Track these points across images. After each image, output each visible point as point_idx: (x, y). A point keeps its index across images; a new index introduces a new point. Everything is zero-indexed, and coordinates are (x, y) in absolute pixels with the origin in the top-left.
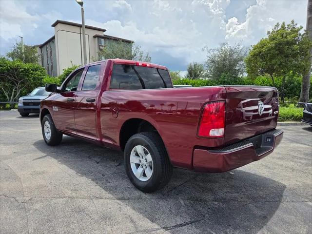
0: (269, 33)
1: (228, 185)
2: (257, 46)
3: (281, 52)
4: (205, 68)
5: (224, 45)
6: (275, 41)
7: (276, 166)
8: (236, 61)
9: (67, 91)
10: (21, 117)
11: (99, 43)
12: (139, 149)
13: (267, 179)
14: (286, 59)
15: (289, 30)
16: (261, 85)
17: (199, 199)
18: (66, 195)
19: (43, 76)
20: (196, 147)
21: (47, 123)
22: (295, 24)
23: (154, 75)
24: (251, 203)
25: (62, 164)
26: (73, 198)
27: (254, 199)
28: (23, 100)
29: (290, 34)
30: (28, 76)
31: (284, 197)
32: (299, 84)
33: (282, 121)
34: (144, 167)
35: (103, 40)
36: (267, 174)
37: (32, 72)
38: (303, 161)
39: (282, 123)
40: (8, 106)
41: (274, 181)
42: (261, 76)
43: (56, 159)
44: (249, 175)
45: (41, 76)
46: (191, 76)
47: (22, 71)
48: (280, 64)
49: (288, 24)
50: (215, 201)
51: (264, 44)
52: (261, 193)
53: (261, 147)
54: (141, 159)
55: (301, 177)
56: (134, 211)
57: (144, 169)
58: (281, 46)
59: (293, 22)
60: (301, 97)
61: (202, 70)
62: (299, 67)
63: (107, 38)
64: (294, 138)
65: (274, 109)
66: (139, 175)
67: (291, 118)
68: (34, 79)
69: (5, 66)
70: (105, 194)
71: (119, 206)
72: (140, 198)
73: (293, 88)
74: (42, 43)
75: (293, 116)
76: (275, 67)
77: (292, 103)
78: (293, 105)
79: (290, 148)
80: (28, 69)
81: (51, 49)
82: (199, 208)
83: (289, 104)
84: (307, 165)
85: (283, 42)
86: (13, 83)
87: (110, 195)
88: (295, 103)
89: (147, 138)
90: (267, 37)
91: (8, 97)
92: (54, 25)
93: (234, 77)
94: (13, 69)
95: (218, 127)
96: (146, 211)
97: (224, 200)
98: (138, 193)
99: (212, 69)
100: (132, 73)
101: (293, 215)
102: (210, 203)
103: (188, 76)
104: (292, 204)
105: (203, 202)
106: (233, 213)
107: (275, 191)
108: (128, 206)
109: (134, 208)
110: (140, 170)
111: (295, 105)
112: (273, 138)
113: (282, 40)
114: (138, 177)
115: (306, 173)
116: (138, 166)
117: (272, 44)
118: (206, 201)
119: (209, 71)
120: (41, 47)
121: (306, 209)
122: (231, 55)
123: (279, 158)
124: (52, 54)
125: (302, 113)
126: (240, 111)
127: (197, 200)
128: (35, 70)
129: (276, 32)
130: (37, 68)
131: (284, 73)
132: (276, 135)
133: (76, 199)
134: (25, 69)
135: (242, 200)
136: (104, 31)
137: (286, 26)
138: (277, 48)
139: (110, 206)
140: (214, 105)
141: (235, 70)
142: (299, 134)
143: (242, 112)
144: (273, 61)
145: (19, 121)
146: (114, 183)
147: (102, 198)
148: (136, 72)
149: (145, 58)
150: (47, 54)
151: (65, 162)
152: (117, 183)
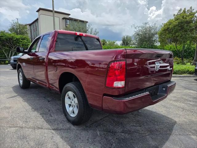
0: (174, 15)
1: (135, 121)
2: (166, 24)
3: (182, 28)
4: (133, 39)
5: (146, 24)
6: (178, 21)
7: (171, 107)
8: (153, 35)
9: (32, 52)
10: (12, 69)
11: (66, 22)
12: (70, 94)
13: (164, 116)
14: (186, 33)
15: (188, 14)
16: (169, 50)
17: (111, 131)
18: (18, 125)
19: (28, 43)
20: (105, 95)
21: (20, 74)
22: (192, 9)
23: (96, 43)
24: (149, 135)
25: (25, 102)
26: (22, 128)
27: (151, 132)
28: (14, 58)
29: (189, 16)
30: (19, 43)
31: (174, 131)
32: (194, 49)
33: (181, 74)
34: (74, 107)
35: (68, 21)
36: (164, 112)
37: (21, 40)
38: (191, 103)
39: (181, 75)
40: (7, 62)
41: (168, 117)
42: (169, 44)
43: (23, 98)
44: (152, 112)
45: (27, 43)
46: (124, 44)
47: (15, 40)
48: (181, 36)
49: (188, 9)
50: (123, 133)
51: (171, 23)
52: (157, 127)
53: (158, 94)
54: (72, 101)
55: (188, 115)
56: (61, 140)
57: (73, 109)
58: (182, 24)
59: (191, 8)
60: (195, 58)
61: (131, 40)
62: (194, 38)
63: (71, 19)
64: (187, 86)
65: (171, 66)
66: (70, 112)
67: (187, 72)
68: (23, 45)
69: (4, 37)
70: (46, 125)
71: (52, 135)
72: (69, 129)
73: (190, 52)
74: (31, 23)
75: (188, 71)
76: (178, 38)
77: (189, 62)
78: (189, 63)
79: (184, 93)
80: (19, 39)
81: (36, 26)
82: (110, 138)
83: (187, 63)
84: (194, 106)
85: (184, 21)
86: (10, 48)
87: (49, 126)
88: (191, 63)
89: (75, 86)
90: (173, 18)
91: (7, 56)
92: (38, 11)
93: (152, 45)
94: (10, 39)
95: (121, 80)
96: (70, 140)
97: (129, 132)
98: (69, 125)
99: (137, 39)
100: (80, 41)
101: (179, 146)
102: (118, 134)
103: (122, 45)
104: (179, 136)
105: (114, 133)
106: (134, 143)
107: (168, 126)
108: (59, 135)
109: (62, 137)
110: (71, 109)
111: (191, 64)
112: (166, 87)
113: (183, 20)
114: (69, 113)
115: (192, 112)
116: (70, 105)
117: (176, 23)
118: (116, 132)
119: (135, 41)
120: (30, 25)
121: (189, 141)
122: (150, 31)
123: (174, 101)
124: (36, 30)
125: (194, 69)
126: (146, 67)
127: (110, 132)
128: (24, 39)
129: (180, 14)
130: (25, 38)
131: (184, 42)
132: (169, 85)
133: (24, 129)
134: (17, 39)
135: (143, 132)
136: (69, 15)
137: (186, 11)
138: (180, 25)
139: (46, 135)
140: (117, 63)
141: (152, 40)
142: (191, 83)
143: (148, 68)
144: (177, 34)
145: (11, 71)
146: (55, 117)
147: (42, 128)
148: (82, 41)
149: (94, 32)
150: (34, 30)
151: (27, 101)
152: (56, 117)
